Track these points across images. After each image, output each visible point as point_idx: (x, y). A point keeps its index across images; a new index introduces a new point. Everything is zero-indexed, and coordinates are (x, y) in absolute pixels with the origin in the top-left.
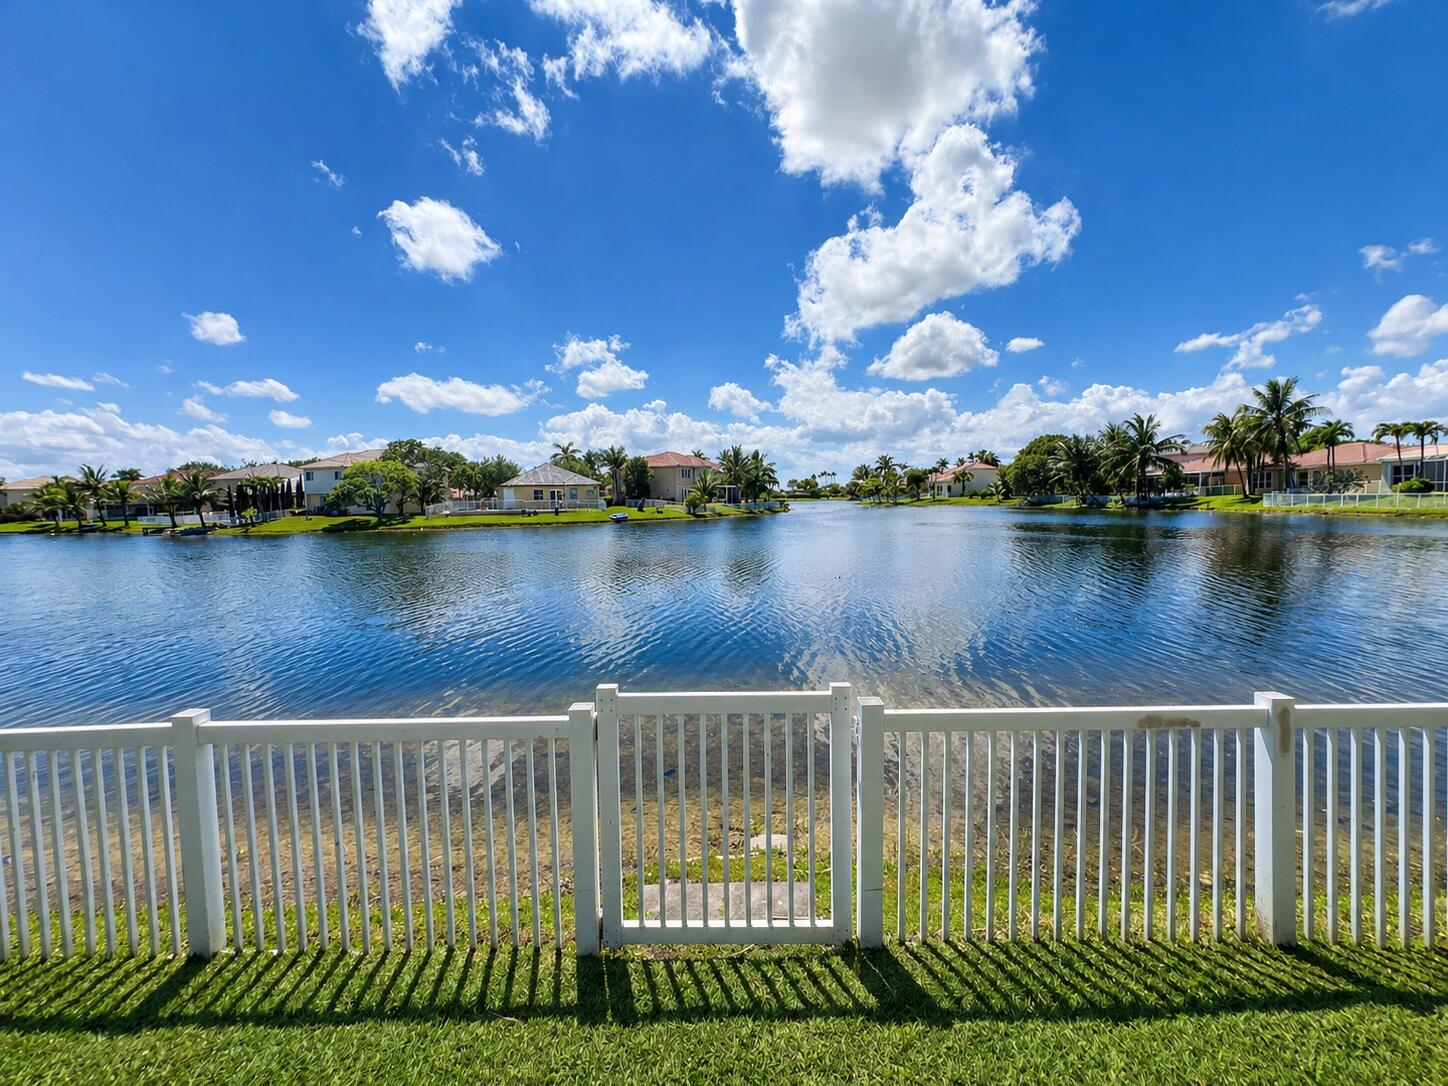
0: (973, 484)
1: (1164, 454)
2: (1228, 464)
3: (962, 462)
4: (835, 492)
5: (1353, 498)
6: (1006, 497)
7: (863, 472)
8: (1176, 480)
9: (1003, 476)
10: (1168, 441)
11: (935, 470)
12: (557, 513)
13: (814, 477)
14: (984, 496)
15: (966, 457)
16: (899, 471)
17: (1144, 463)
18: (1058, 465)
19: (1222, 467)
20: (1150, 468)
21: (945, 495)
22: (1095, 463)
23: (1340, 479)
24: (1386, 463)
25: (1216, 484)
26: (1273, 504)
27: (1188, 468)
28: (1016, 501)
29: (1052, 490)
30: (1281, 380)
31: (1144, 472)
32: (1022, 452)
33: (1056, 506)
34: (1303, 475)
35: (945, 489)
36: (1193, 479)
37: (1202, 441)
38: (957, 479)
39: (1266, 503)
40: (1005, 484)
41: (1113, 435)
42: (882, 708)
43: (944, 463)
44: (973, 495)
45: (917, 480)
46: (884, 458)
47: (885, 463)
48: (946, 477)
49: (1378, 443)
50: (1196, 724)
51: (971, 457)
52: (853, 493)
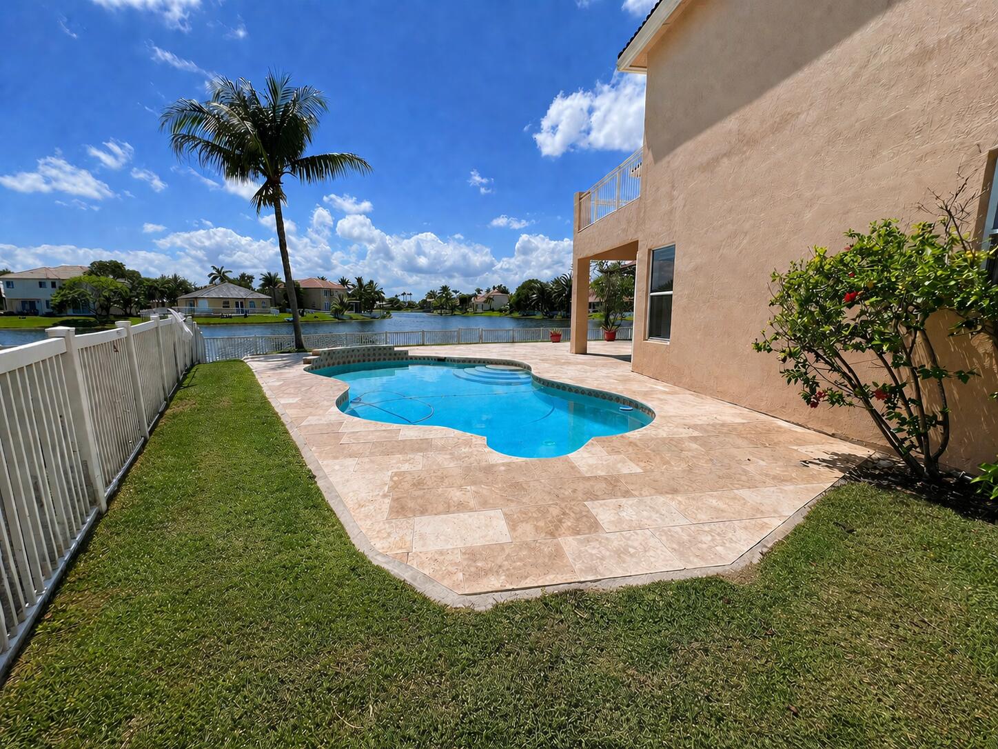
0: (494, 304)
3: (488, 291)
4: (411, 306)
6: (511, 312)
7: (432, 295)
9: (510, 300)
11: (475, 295)
12: (246, 316)
13: (396, 296)
14: (500, 311)
15: (491, 288)
16: (455, 295)
18: (534, 296)
21: (479, 310)
22: (550, 294)
28: (516, 314)
29: (532, 309)
35: (480, 307)
38: (486, 301)
40: (511, 305)
41: (557, 282)
43: (479, 291)
44: (495, 310)
45: (465, 300)
46: (444, 286)
47: (445, 289)
48: (481, 299)
51: (494, 288)
52: (425, 307)
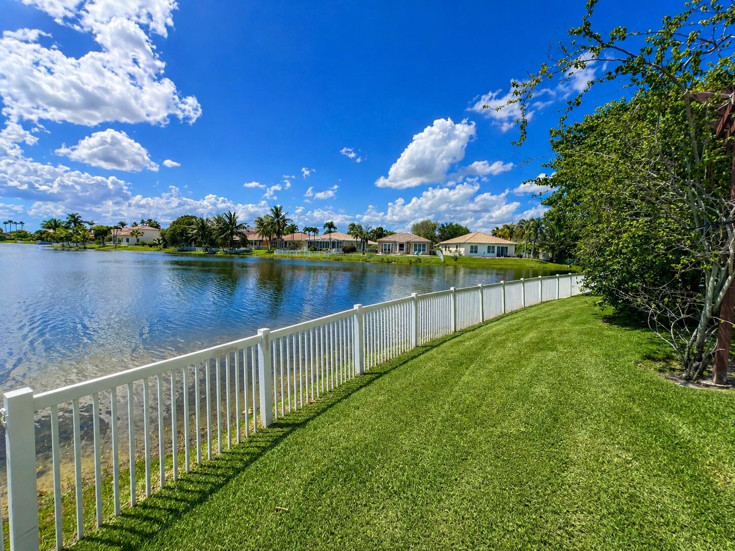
0: (144, 238)
1: (241, 230)
2: (263, 237)
3: (136, 224)
4: (22, 236)
5: (298, 253)
6: (165, 247)
8: (244, 242)
9: (162, 235)
10: (241, 225)
11: (116, 228)
14: (151, 246)
15: (138, 222)
16: (88, 227)
17: (232, 234)
18: (193, 231)
19: (261, 238)
20: (234, 236)
21: (124, 244)
22: (211, 232)
23: (296, 245)
24: (306, 241)
25: (259, 244)
26: (277, 253)
27: (250, 238)
28: (172, 249)
29: (190, 244)
30: (278, 206)
31: (232, 238)
32: (174, 222)
33: (193, 252)
34: (286, 243)
35: (125, 240)
36: (251, 243)
37: (253, 226)
38: (132, 234)
39: (275, 254)
40: (164, 240)
41: (219, 220)
42: (30, 395)
43: (123, 224)
44: (144, 244)
45: (102, 232)
46: (73, 216)
47: (74, 219)
48: (125, 232)
49: (304, 233)
50: (236, 349)
51: (143, 222)
52: (41, 238)
